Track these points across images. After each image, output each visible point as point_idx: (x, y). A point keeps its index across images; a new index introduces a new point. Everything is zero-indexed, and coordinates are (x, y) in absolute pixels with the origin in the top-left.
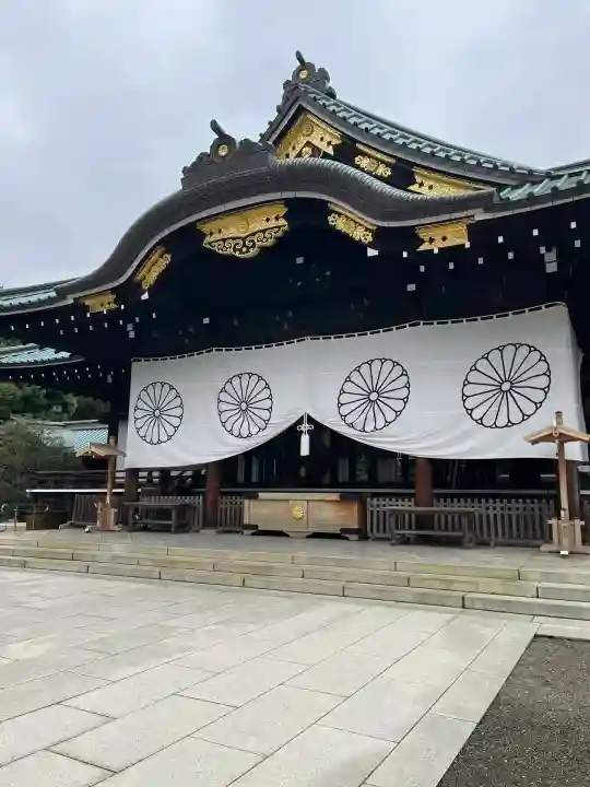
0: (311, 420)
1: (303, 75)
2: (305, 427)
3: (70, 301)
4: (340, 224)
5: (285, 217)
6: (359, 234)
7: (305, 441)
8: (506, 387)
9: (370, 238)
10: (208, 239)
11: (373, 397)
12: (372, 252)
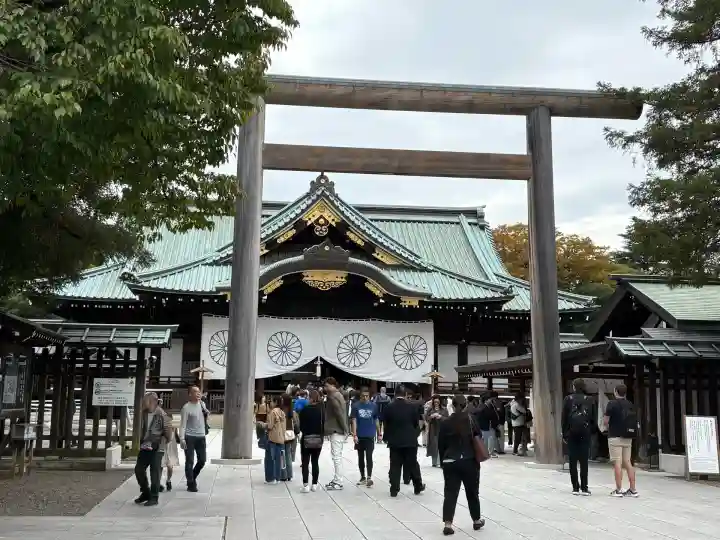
0: (322, 359)
1: (323, 181)
2: (319, 362)
3: (221, 294)
4: (370, 287)
5: (346, 278)
6: (377, 293)
7: (319, 369)
8: (411, 353)
9: (381, 295)
10: (305, 279)
11: (354, 351)
12: (382, 301)
